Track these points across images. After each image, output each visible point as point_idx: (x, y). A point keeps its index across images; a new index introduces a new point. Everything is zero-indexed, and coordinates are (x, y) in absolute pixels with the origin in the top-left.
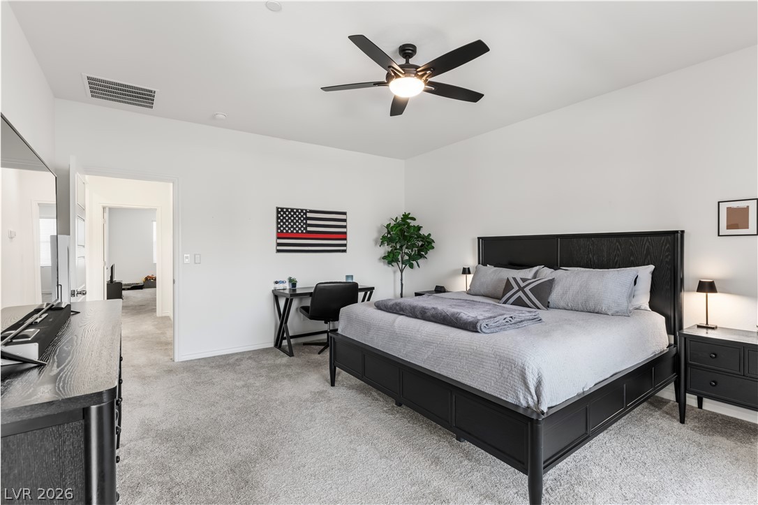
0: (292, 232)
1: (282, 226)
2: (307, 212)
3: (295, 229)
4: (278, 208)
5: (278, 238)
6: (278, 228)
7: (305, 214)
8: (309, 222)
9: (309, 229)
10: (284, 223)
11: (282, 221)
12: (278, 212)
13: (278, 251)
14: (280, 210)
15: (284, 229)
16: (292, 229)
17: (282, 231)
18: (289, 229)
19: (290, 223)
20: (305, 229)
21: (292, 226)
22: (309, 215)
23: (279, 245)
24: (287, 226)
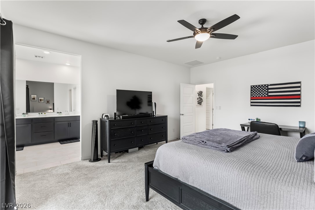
0: (259, 96)
1: (253, 94)
2: (268, 85)
3: (260, 95)
4: (251, 86)
5: (251, 99)
6: (251, 95)
7: (267, 87)
8: (269, 91)
9: (269, 94)
10: (255, 93)
11: (253, 91)
12: (251, 88)
13: (251, 105)
14: (252, 87)
15: (255, 95)
16: (259, 95)
17: (253, 96)
18: (258, 95)
19: (258, 92)
20: (267, 94)
21: (259, 94)
22: (269, 87)
23: (251, 102)
24: (256, 94)
